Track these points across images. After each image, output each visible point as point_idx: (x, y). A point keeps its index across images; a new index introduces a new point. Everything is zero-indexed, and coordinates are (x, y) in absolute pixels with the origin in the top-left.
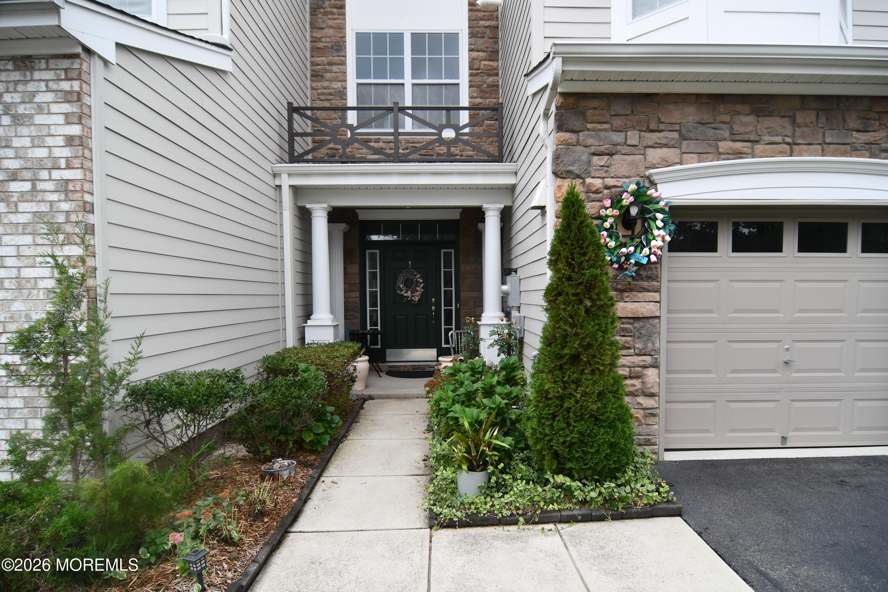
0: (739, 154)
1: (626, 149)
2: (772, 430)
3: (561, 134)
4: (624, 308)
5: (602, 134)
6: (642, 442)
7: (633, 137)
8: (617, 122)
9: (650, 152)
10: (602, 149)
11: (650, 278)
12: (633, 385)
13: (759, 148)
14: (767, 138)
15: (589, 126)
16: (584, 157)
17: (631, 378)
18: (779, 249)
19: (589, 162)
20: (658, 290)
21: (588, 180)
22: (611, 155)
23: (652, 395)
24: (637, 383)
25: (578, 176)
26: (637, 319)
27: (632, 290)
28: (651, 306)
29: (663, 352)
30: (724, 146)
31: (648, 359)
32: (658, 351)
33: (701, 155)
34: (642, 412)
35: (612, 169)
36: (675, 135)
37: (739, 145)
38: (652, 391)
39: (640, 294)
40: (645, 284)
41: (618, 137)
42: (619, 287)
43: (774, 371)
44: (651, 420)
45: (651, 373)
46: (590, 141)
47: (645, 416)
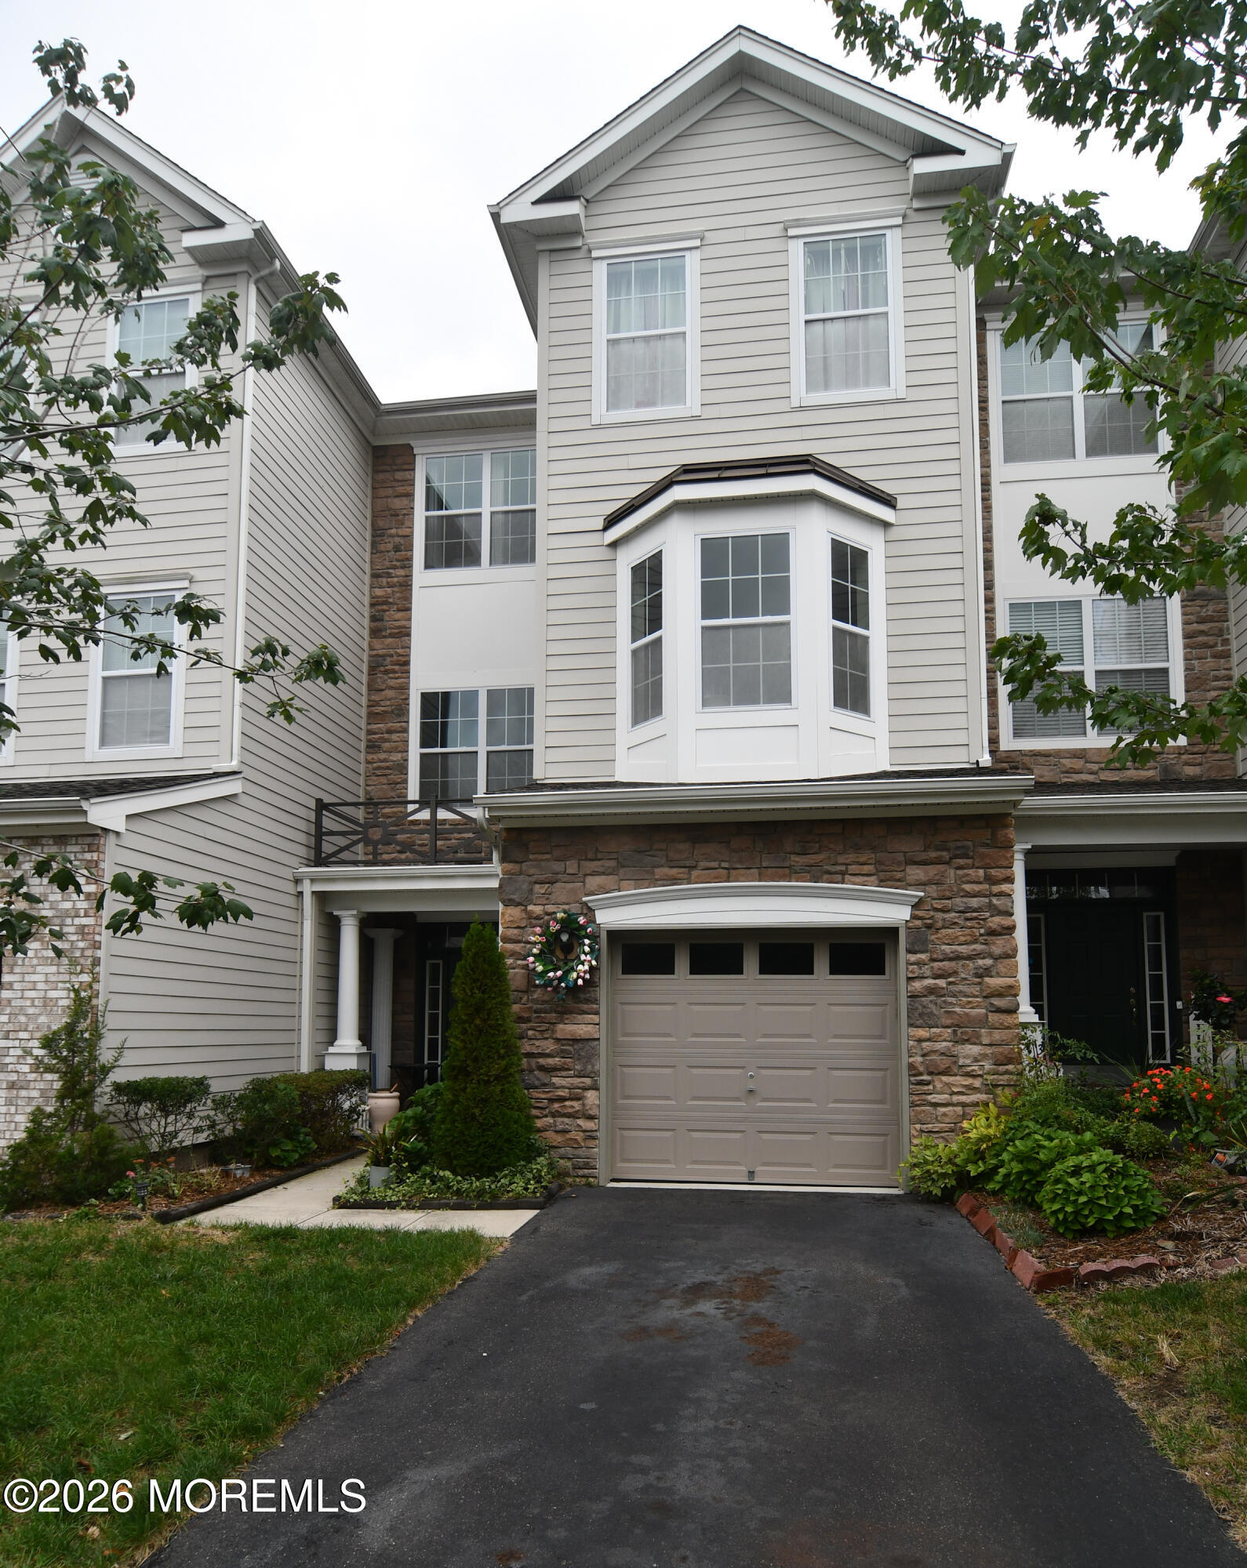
0: (674, 881)
1: (566, 878)
2: (737, 1163)
3: (505, 865)
4: (563, 1030)
5: (543, 864)
6: (581, 1165)
7: (572, 866)
8: (557, 853)
9: (589, 879)
10: (542, 877)
11: (587, 1001)
12: (572, 1107)
13: (695, 873)
14: (703, 864)
15: (531, 857)
16: (525, 887)
17: (571, 1099)
18: (739, 971)
19: (531, 891)
20: (597, 1013)
21: (530, 908)
22: (552, 883)
23: (591, 1118)
24: (576, 1105)
25: (519, 904)
26: (575, 1041)
27: (571, 1013)
28: (590, 1028)
29: (603, 1074)
30: (660, 872)
31: (588, 1081)
32: (597, 1074)
33: (639, 882)
34: (581, 1134)
35: (553, 897)
36: (612, 863)
37: (674, 871)
38: (591, 1112)
39: (579, 1017)
40: (585, 1007)
41: (557, 866)
42: (559, 1009)
43: (737, 1099)
44: (591, 1143)
45: (591, 1095)
46: (532, 871)
47: (585, 1139)
